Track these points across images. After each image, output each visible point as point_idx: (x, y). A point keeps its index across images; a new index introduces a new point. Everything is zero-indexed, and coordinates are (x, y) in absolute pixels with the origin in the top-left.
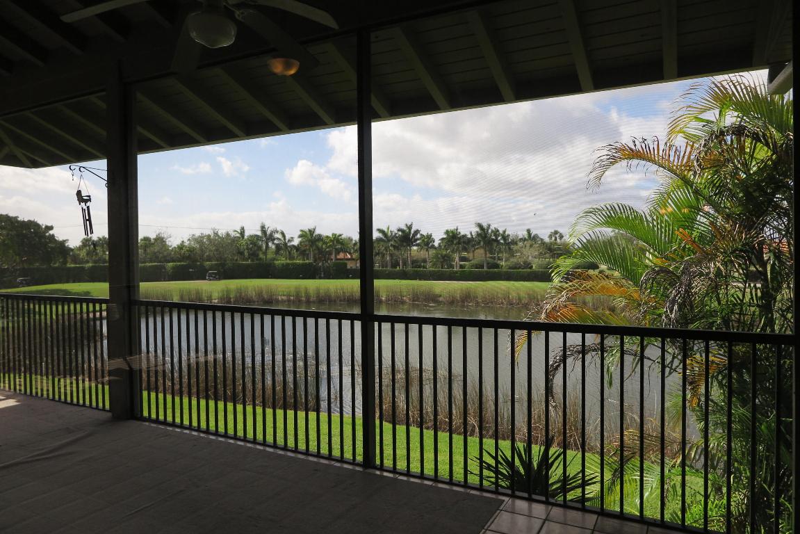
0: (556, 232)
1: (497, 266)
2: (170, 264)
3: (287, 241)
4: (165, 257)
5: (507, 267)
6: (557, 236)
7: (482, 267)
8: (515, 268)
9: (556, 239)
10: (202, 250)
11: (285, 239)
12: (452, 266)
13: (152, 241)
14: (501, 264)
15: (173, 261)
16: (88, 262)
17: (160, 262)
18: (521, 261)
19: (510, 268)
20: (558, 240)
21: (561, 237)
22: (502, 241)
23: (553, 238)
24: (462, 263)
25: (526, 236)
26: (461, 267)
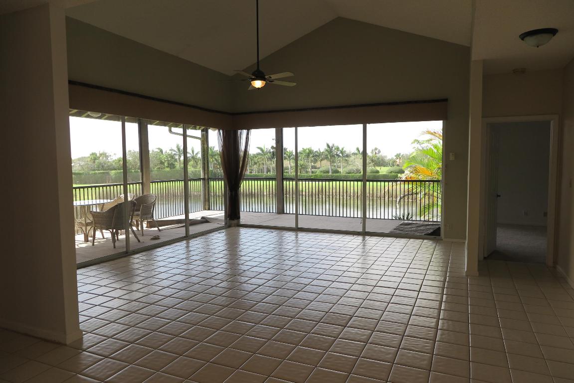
1: (337, 172)
2: (113, 171)
3: (194, 154)
4: (109, 166)
5: (345, 173)
6: (377, 151)
7: (328, 172)
9: (376, 153)
11: (193, 153)
12: (307, 172)
13: (98, 155)
14: (340, 170)
15: (115, 170)
17: (106, 170)
18: (355, 168)
19: (347, 173)
21: (379, 152)
22: (341, 155)
23: (374, 153)
24: (313, 170)
25: (356, 152)
26: (313, 172)
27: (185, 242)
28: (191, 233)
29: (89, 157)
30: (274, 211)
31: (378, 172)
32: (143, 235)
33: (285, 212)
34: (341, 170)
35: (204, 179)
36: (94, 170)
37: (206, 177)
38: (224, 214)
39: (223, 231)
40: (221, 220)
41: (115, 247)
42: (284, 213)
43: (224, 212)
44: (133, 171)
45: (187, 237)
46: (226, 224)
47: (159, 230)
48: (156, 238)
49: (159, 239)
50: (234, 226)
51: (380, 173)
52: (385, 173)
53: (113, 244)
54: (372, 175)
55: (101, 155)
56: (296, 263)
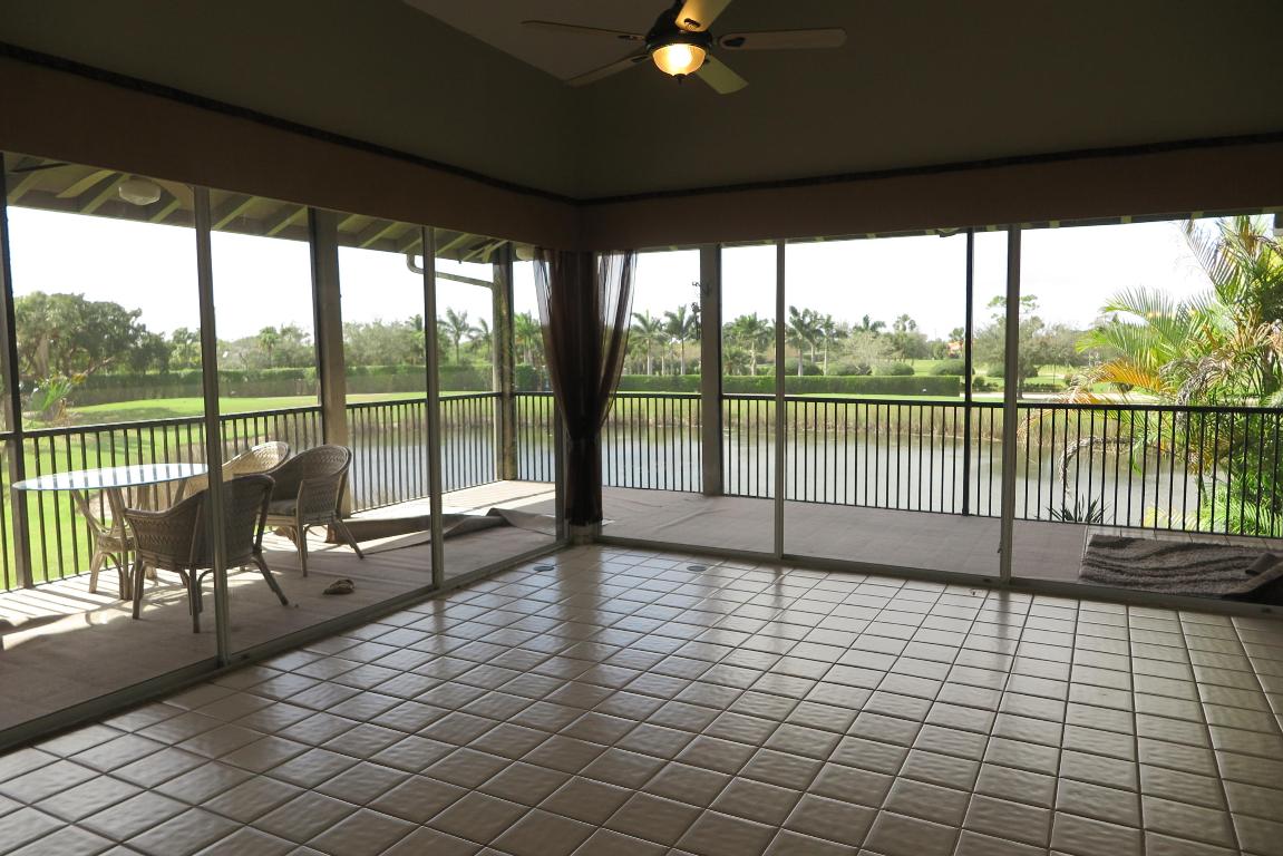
0: (905, 318)
1: (817, 371)
4: (301, 357)
5: (833, 373)
6: (907, 324)
7: (794, 371)
8: (847, 373)
9: (905, 329)
10: (358, 348)
11: (487, 329)
12: (746, 371)
13: (279, 332)
14: (820, 367)
16: (184, 366)
17: (294, 366)
18: (856, 363)
19: (838, 374)
20: (908, 331)
21: (913, 326)
22: (824, 331)
23: (901, 327)
24: (759, 367)
25: (862, 324)
26: (758, 372)
27: (428, 608)
28: (450, 570)
29: (259, 337)
30: (695, 489)
31: (910, 371)
32: (305, 575)
33: (726, 491)
34: (822, 366)
35: (499, 396)
36: (269, 367)
37: (507, 389)
38: (553, 496)
39: (551, 561)
40: (544, 521)
41: (197, 630)
42: (722, 494)
43: (553, 487)
44: (355, 368)
45: (438, 590)
46: (560, 535)
47: (360, 554)
48: (341, 590)
49: (348, 591)
50: (585, 543)
51: (916, 375)
52: (926, 375)
53: (191, 618)
54: (896, 379)
55: (285, 332)
56: (771, 659)
